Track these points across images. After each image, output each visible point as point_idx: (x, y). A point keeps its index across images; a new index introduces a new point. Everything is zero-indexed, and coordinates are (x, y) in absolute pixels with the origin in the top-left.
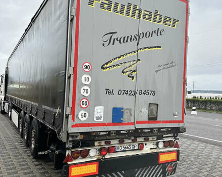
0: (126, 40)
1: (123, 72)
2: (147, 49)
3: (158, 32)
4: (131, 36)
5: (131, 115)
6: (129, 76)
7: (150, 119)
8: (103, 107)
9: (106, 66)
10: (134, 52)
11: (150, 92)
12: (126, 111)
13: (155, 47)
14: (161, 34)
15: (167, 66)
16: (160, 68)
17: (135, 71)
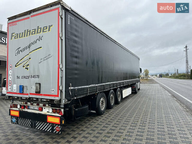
0: (24, 49)
1: (23, 67)
2: (34, 51)
3: (40, 39)
4: (26, 47)
5: (27, 89)
6: (26, 68)
7: (36, 92)
8: (16, 85)
9: (17, 65)
10: (28, 55)
11: (36, 76)
12: (25, 87)
13: (38, 48)
14: (41, 39)
15: (45, 59)
16: (42, 60)
17: (28, 65)
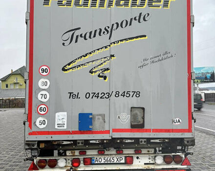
0: (92, 35)
1: (91, 72)
2: (124, 42)
3: (141, 18)
4: (101, 30)
5: (105, 122)
6: (99, 76)
8: (66, 113)
9: (68, 67)
10: (106, 47)
11: (131, 94)
12: (97, 117)
13: (137, 37)
15: (157, 59)
16: (146, 62)
17: (108, 69)
